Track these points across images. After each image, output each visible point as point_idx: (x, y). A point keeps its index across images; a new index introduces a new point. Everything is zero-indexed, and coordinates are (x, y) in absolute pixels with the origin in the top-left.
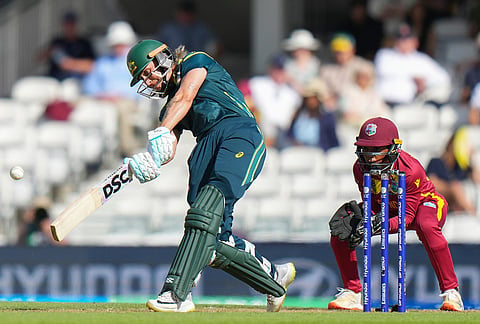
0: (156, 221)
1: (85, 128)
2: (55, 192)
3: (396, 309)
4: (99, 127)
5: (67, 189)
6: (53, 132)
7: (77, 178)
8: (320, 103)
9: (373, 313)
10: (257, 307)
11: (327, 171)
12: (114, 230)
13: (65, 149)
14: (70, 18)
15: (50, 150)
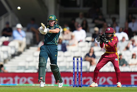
0: (27, 67)
1: (11, 47)
2: (5, 61)
3: (80, 86)
4: (14, 47)
5: (7, 60)
6: (4, 48)
7: (10, 58)
8: (62, 41)
9: (75, 88)
10: (49, 86)
11: (64, 56)
12: (18, 69)
13: (7, 52)
14: (8, 23)
15: (4, 52)
